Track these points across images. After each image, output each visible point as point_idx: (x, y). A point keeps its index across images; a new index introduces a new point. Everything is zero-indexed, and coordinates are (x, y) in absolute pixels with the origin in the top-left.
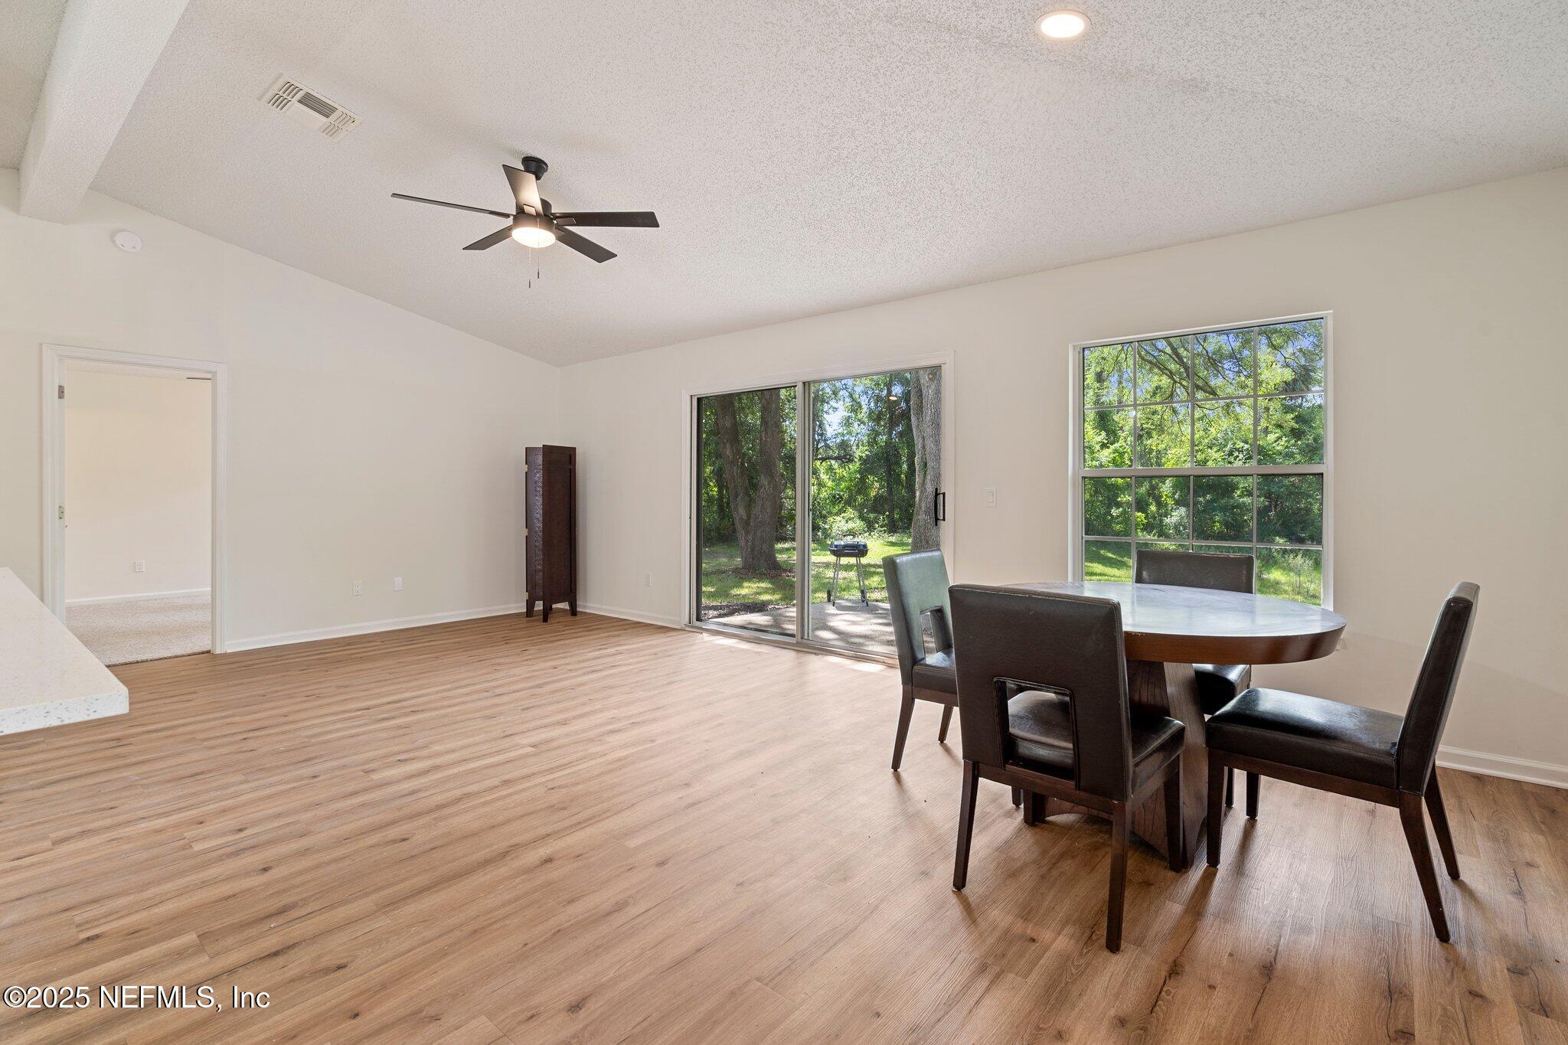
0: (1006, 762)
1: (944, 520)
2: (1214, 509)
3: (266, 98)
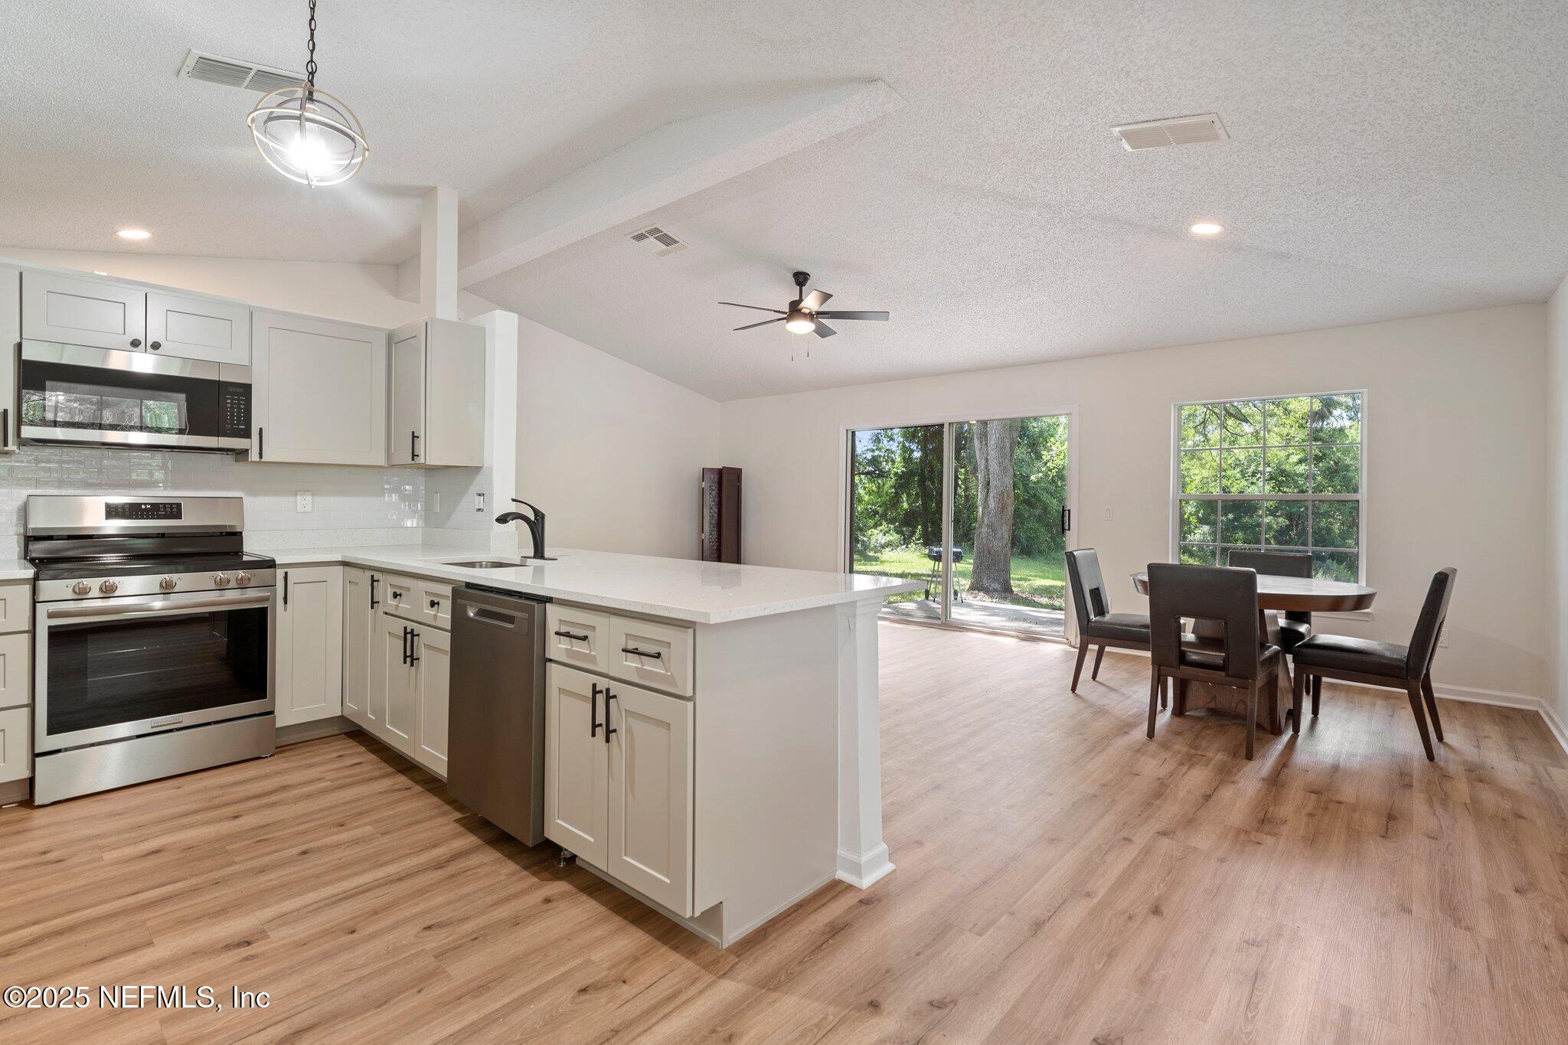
0: (1180, 664)
1: (1069, 529)
2: (1235, 528)
3: (633, 235)
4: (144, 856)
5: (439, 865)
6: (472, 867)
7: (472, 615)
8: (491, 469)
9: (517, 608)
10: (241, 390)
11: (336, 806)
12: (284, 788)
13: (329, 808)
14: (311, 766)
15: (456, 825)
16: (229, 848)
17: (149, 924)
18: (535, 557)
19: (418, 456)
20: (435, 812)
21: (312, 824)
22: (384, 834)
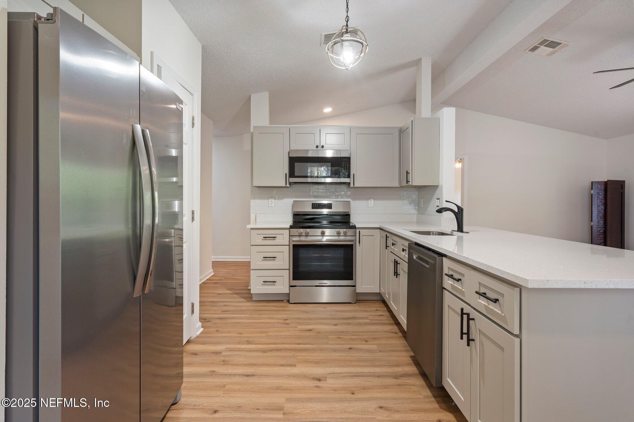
3: (530, 49)
4: (307, 331)
5: (396, 377)
6: (410, 384)
7: (415, 258)
8: (442, 186)
9: (430, 257)
10: (347, 160)
11: (367, 332)
12: (354, 318)
13: (365, 332)
14: (366, 311)
15: (410, 359)
16: (329, 337)
17: (299, 358)
18: (458, 231)
19: (409, 182)
20: (403, 348)
21: (357, 337)
22: (380, 351)
